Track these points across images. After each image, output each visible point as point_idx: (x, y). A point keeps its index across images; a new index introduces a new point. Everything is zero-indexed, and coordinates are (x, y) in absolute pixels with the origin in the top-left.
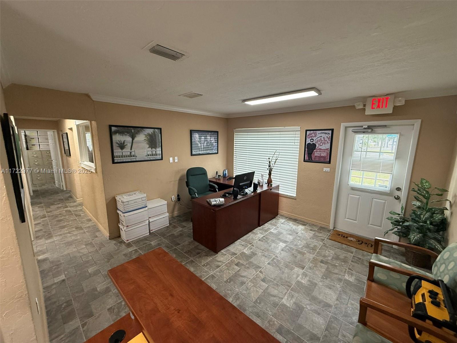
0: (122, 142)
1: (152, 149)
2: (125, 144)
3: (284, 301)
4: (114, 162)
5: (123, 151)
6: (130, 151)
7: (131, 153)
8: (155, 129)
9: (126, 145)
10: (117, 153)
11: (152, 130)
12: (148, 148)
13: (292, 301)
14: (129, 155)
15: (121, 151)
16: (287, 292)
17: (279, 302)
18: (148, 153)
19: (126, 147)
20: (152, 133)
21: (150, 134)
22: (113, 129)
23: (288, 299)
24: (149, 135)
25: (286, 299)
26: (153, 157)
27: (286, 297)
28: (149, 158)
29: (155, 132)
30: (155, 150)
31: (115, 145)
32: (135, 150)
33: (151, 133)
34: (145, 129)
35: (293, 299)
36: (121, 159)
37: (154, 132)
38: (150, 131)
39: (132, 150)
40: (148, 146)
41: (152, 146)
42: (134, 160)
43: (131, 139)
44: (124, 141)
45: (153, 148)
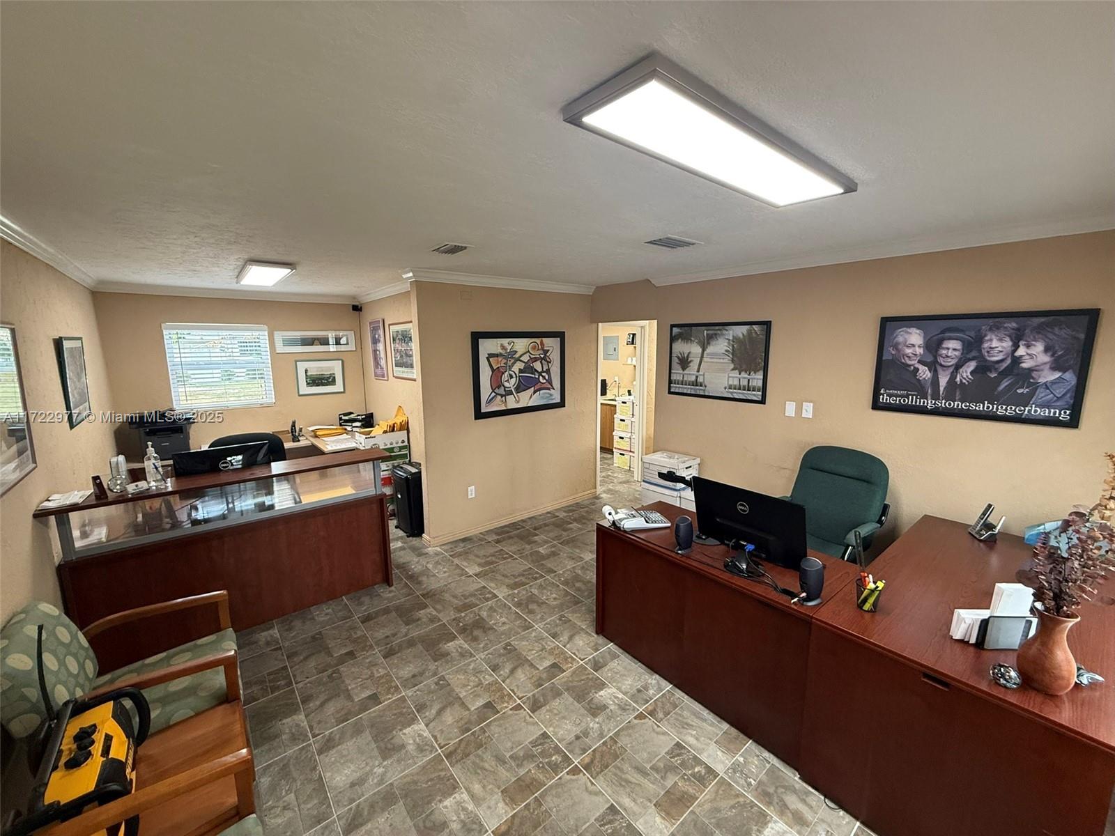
0: (686, 355)
1: (740, 374)
2: (690, 359)
3: (420, 727)
4: (670, 393)
5: (685, 372)
6: (695, 373)
7: (697, 377)
8: (754, 326)
9: (691, 361)
10: (675, 375)
11: (744, 329)
12: (733, 370)
13: (411, 742)
14: (693, 382)
15: (681, 372)
16: (436, 742)
17: (423, 716)
18: (731, 383)
19: (691, 364)
20: (743, 334)
21: (739, 338)
22: (676, 330)
23: (418, 736)
24: (735, 339)
25: (422, 732)
26: (740, 393)
27: (426, 734)
28: (732, 393)
29: (751, 333)
30: (746, 376)
31: (675, 360)
32: (706, 373)
33: (741, 336)
34: (727, 328)
35: (414, 748)
36: (679, 387)
37: (749, 332)
38: (741, 331)
39: (700, 373)
40: (732, 366)
41: (741, 367)
42: (702, 393)
43: (700, 350)
44: (689, 353)
45: (742, 371)
